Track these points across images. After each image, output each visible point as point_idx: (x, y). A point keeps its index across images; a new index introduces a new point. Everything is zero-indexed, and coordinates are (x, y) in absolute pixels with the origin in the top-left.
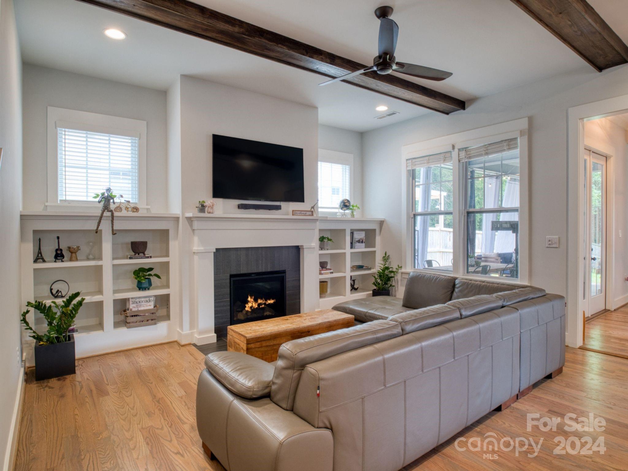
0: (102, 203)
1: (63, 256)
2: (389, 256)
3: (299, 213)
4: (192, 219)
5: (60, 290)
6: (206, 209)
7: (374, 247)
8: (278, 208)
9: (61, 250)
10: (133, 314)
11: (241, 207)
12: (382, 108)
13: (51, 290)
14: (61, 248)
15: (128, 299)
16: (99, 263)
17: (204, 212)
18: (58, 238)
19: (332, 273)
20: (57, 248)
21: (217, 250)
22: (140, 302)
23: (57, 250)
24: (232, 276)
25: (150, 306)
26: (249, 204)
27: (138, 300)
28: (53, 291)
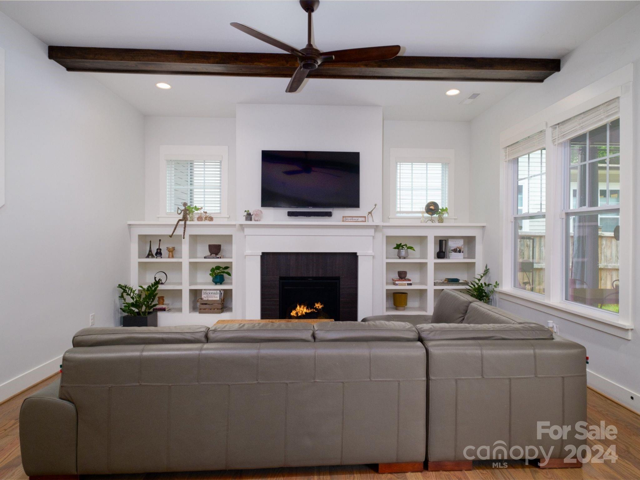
0: (182, 214)
1: (161, 254)
2: (489, 269)
3: (351, 219)
4: (243, 226)
5: (161, 279)
6: (253, 217)
7: (474, 258)
8: (329, 214)
9: (160, 250)
10: (203, 303)
11: (290, 214)
12: (453, 92)
13: (155, 278)
14: (160, 248)
15: (201, 290)
16: (180, 260)
17: (251, 220)
18: (160, 240)
19: (411, 284)
20: (158, 248)
21: (263, 253)
22: (210, 293)
23: (157, 249)
24: (281, 278)
25: (217, 297)
26: (296, 212)
27: (208, 291)
28: (156, 279)
